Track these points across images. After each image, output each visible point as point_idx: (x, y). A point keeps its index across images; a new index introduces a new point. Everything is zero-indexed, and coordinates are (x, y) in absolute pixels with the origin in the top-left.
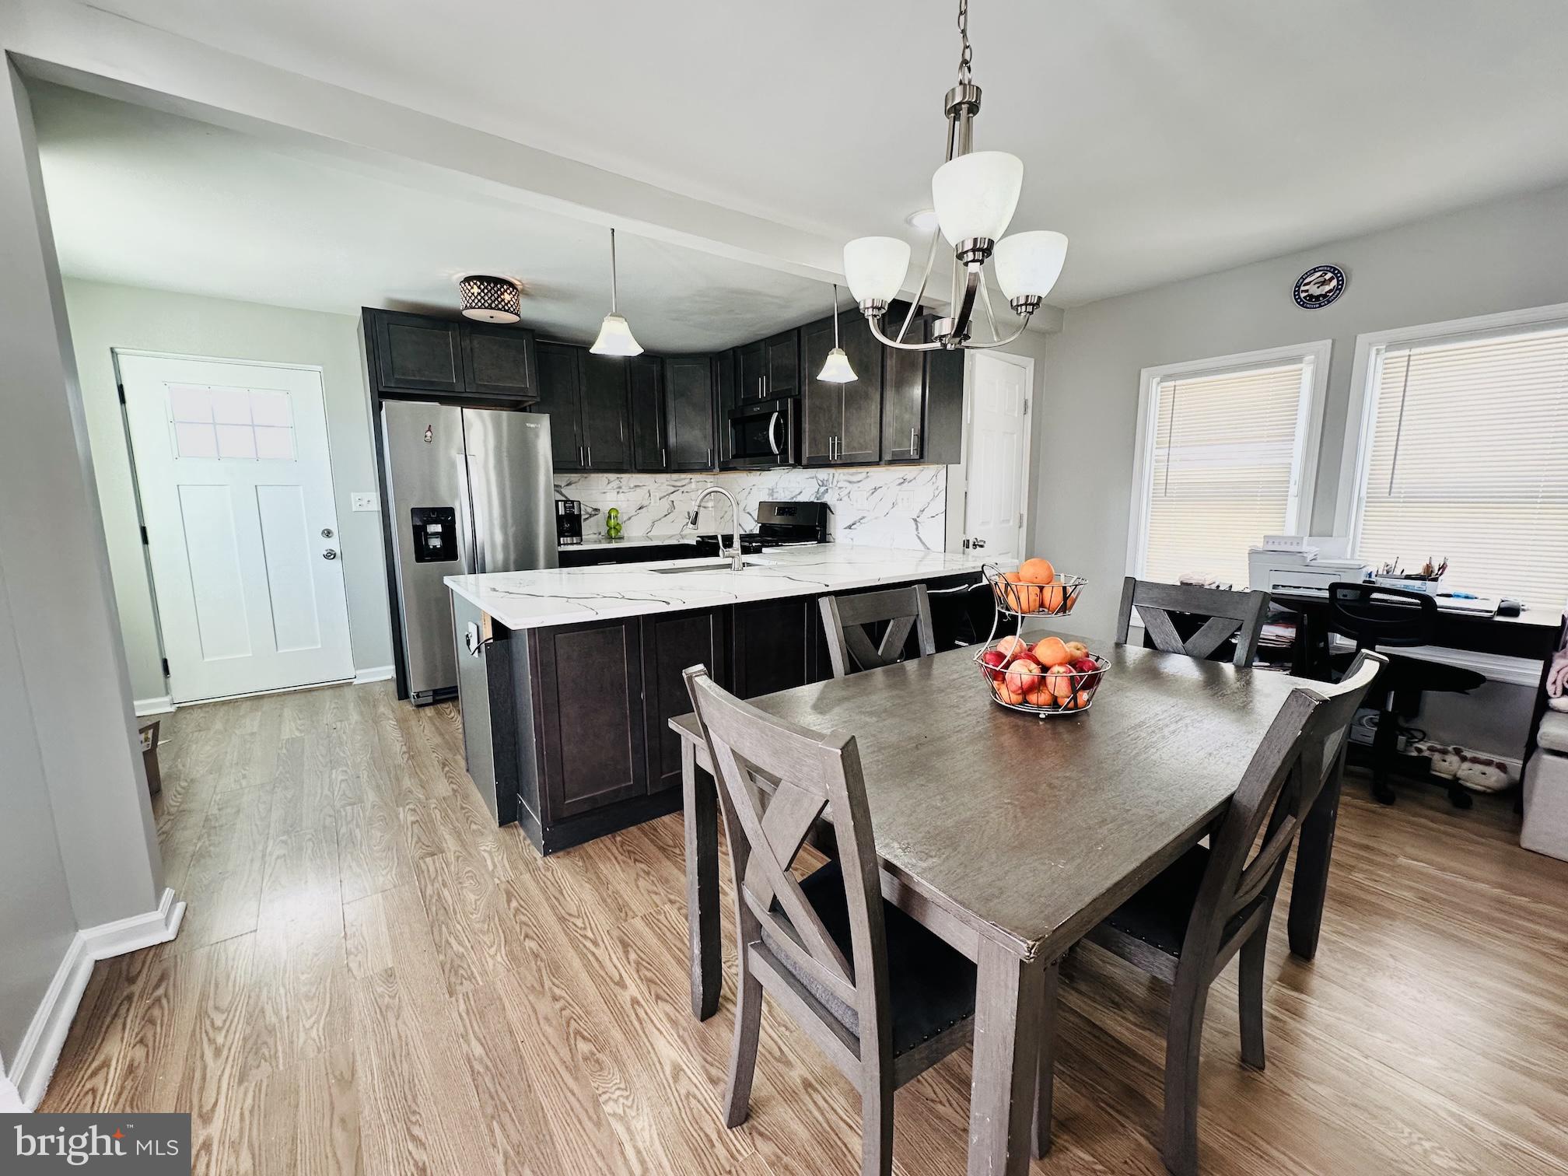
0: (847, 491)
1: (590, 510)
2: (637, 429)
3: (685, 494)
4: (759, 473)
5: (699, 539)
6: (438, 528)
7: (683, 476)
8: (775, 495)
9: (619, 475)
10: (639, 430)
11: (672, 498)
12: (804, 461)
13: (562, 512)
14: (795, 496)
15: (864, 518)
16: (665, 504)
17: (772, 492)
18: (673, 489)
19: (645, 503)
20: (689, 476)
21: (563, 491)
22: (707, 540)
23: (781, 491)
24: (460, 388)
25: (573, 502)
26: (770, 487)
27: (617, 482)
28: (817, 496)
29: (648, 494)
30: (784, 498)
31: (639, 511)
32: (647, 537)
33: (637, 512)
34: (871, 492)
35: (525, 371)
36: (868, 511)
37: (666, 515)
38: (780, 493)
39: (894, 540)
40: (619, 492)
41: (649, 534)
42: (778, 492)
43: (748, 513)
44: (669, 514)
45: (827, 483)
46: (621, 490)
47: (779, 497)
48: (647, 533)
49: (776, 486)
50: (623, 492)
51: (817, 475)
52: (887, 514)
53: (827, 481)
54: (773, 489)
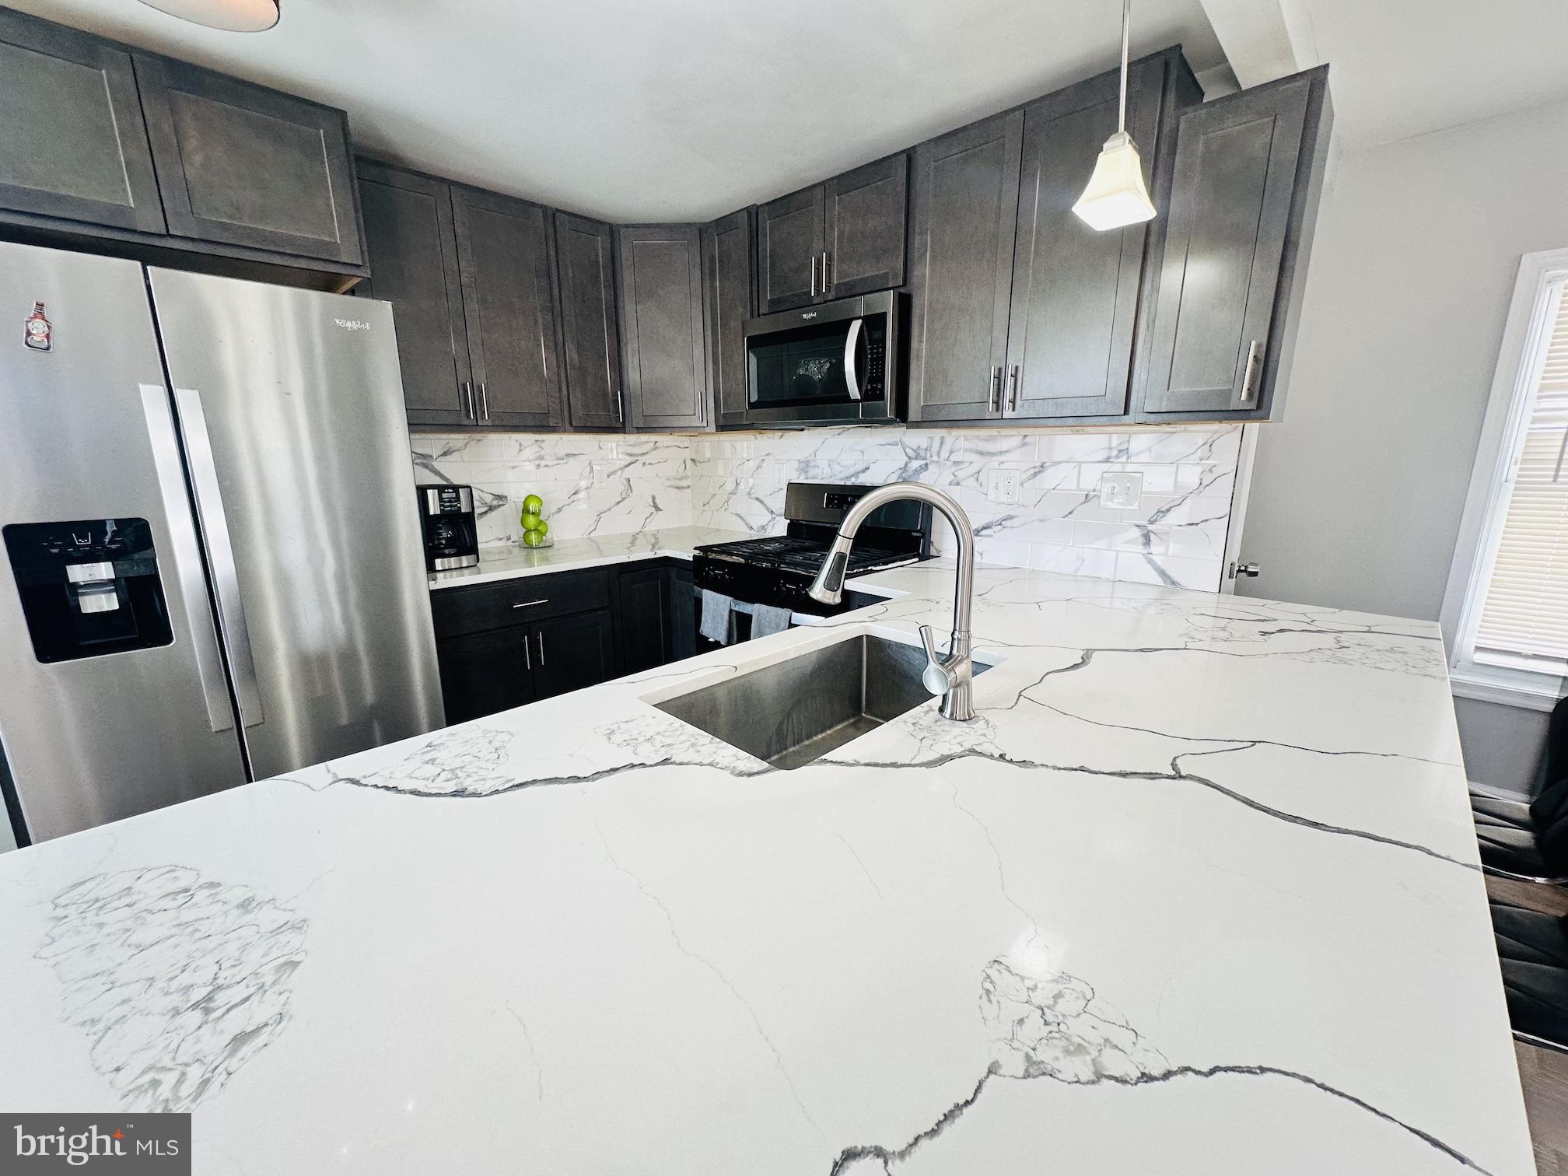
0: (974, 468)
1: (489, 499)
2: (572, 354)
3: (648, 467)
4: (780, 433)
5: (697, 552)
6: (104, 570)
7: (644, 437)
8: (811, 473)
9: (538, 437)
10: (575, 356)
11: (628, 473)
12: (913, 414)
13: (434, 509)
14: (856, 474)
15: (1010, 518)
16: (617, 484)
17: (805, 466)
18: (629, 459)
19: (583, 483)
20: (653, 438)
21: (436, 464)
22: (712, 556)
23: (824, 464)
24: (149, 220)
25: (456, 488)
26: (802, 457)
27: (536, 448)
28: (904, 475)
29: (589, 468)
30: (831, 477)
31: (575, 497)
32: (590, 539)
33: (571, 500)
34: (1032, 471)
35: (328, 205)
36: (1024, 506)
37: (618, 503)
38: (823, 469)
39: (1083, 560)
40: (539, 465)
41: (592, 535)
42: (818, 467)
43: (757, 499)
44: (624, 499)
45: (926, 454)
46: (543, 463)
47: (820, 474)
48: (590, 534)
49: (813, 456)
50: (546, 466)
51: (904, 439)
52: (1070, 513)
53: (926, 449)
54: (808, 461)
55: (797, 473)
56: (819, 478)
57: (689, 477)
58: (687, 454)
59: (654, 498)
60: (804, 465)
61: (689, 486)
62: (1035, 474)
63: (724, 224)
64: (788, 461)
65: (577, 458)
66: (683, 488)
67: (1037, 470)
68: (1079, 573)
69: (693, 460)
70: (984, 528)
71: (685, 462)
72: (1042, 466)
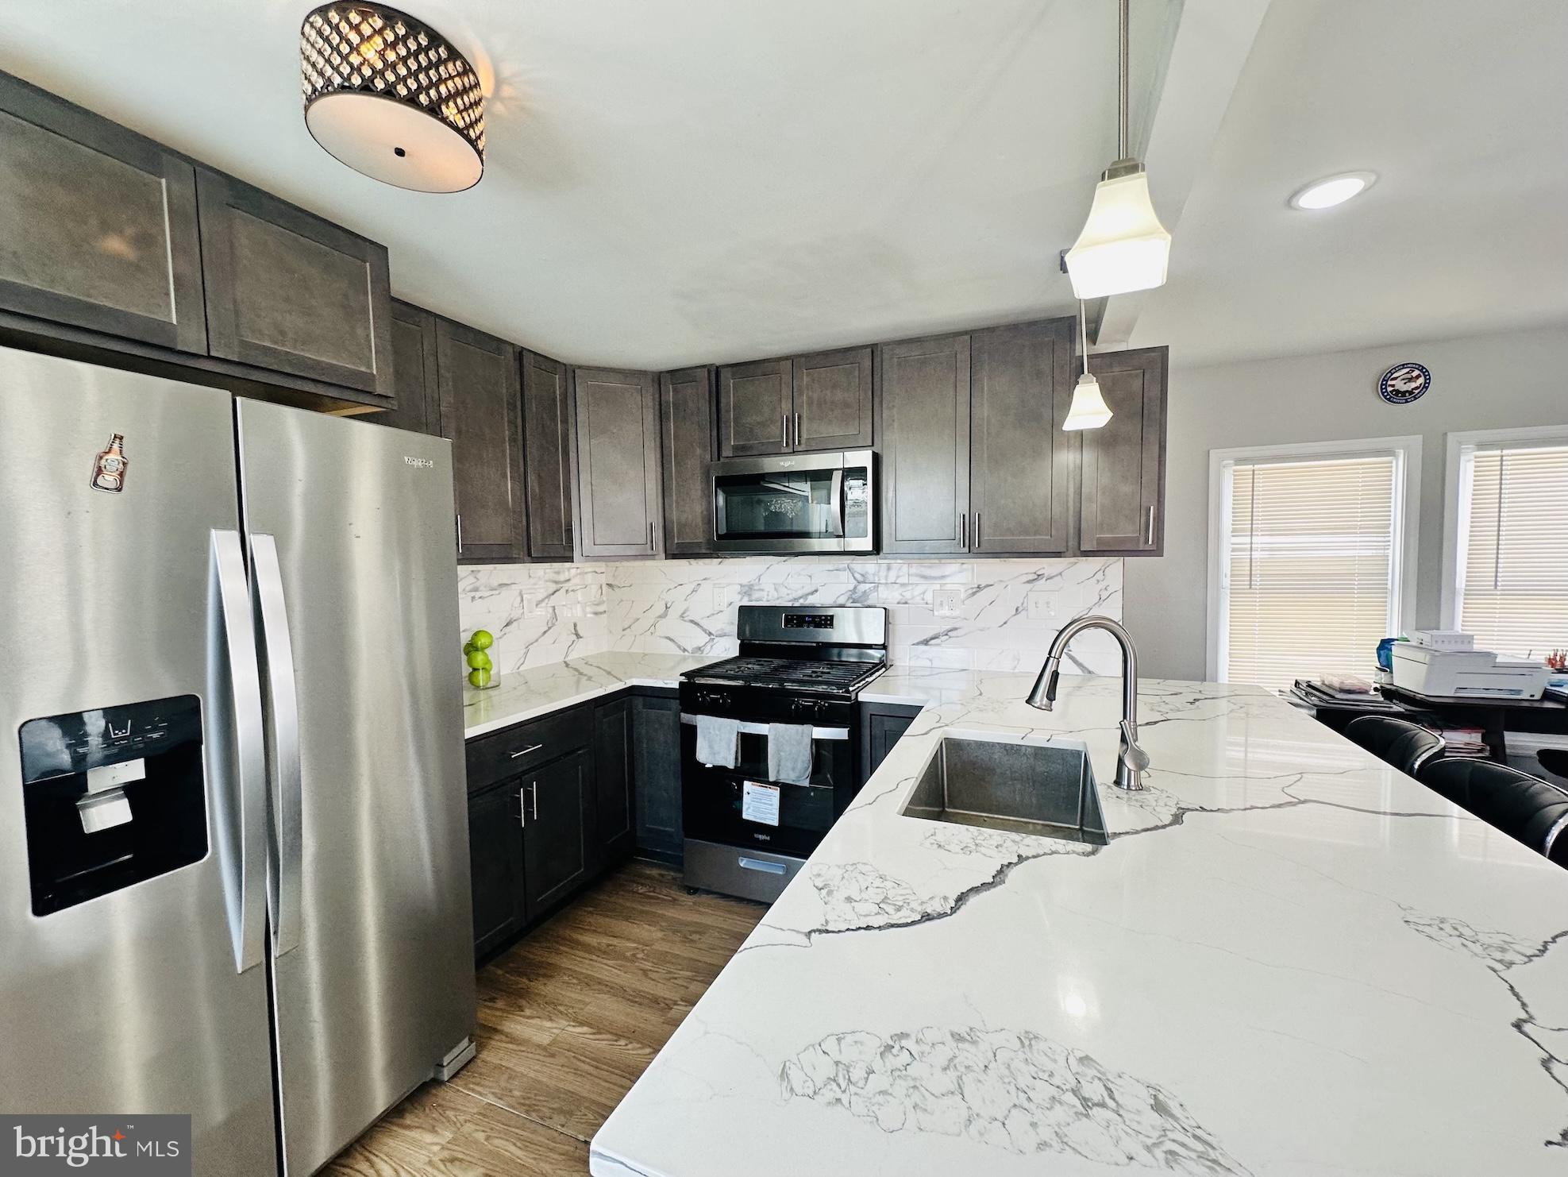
3: (570, 594)
5: (682, 679)
8: (756, 595)
10: (536, 486)
11: (554, 600)
12: (887, 547)
14: (805, 596)
15: (954, 629)
16: (542, 613)
18: (554, 587)
19: (515, 614)
22: (702, 681)
23: (766, 587)
24: (191, 340)
26: (745, 582)
27: (471, 579)
28: (854, 596)
29: (519, 599)
30: (778, 599)
31: (507, 629)
32: (519, 673)
33: (503, 633)
34: (970, 592)
35: (368, 336)
36: (966, 619)
37: (545, 632)
38: (768, 592)
39: (1019, 660)
40: (473, 598)
41: (520, 669)
42: (763, 590)
43: (692, 621)
44: (550, 628)
45: (874, 578)
46: (478, 595)
47: (766, 597)
48: (519, 668)
49: (757, 580)
50: (480, 598)
51: (852, 566)
52: (1005, 623)
53: (873, 575)
54: (752, 585)
55: (740, 596)
56: (764, 599)
57: (604, 602)
58: (603, 579)
59: (575, 625)
60: (747, 588)
61: (605, 612)
62: (974, 594)
63: (678, 376)
64: (728, 585)
65: (509, 587)
66: (601, 613)
67: (974, 590)
68: (1016, 671)
69: (609, 585)
70: (932, 639)
71: (601, 587)
72: (978, 587)
